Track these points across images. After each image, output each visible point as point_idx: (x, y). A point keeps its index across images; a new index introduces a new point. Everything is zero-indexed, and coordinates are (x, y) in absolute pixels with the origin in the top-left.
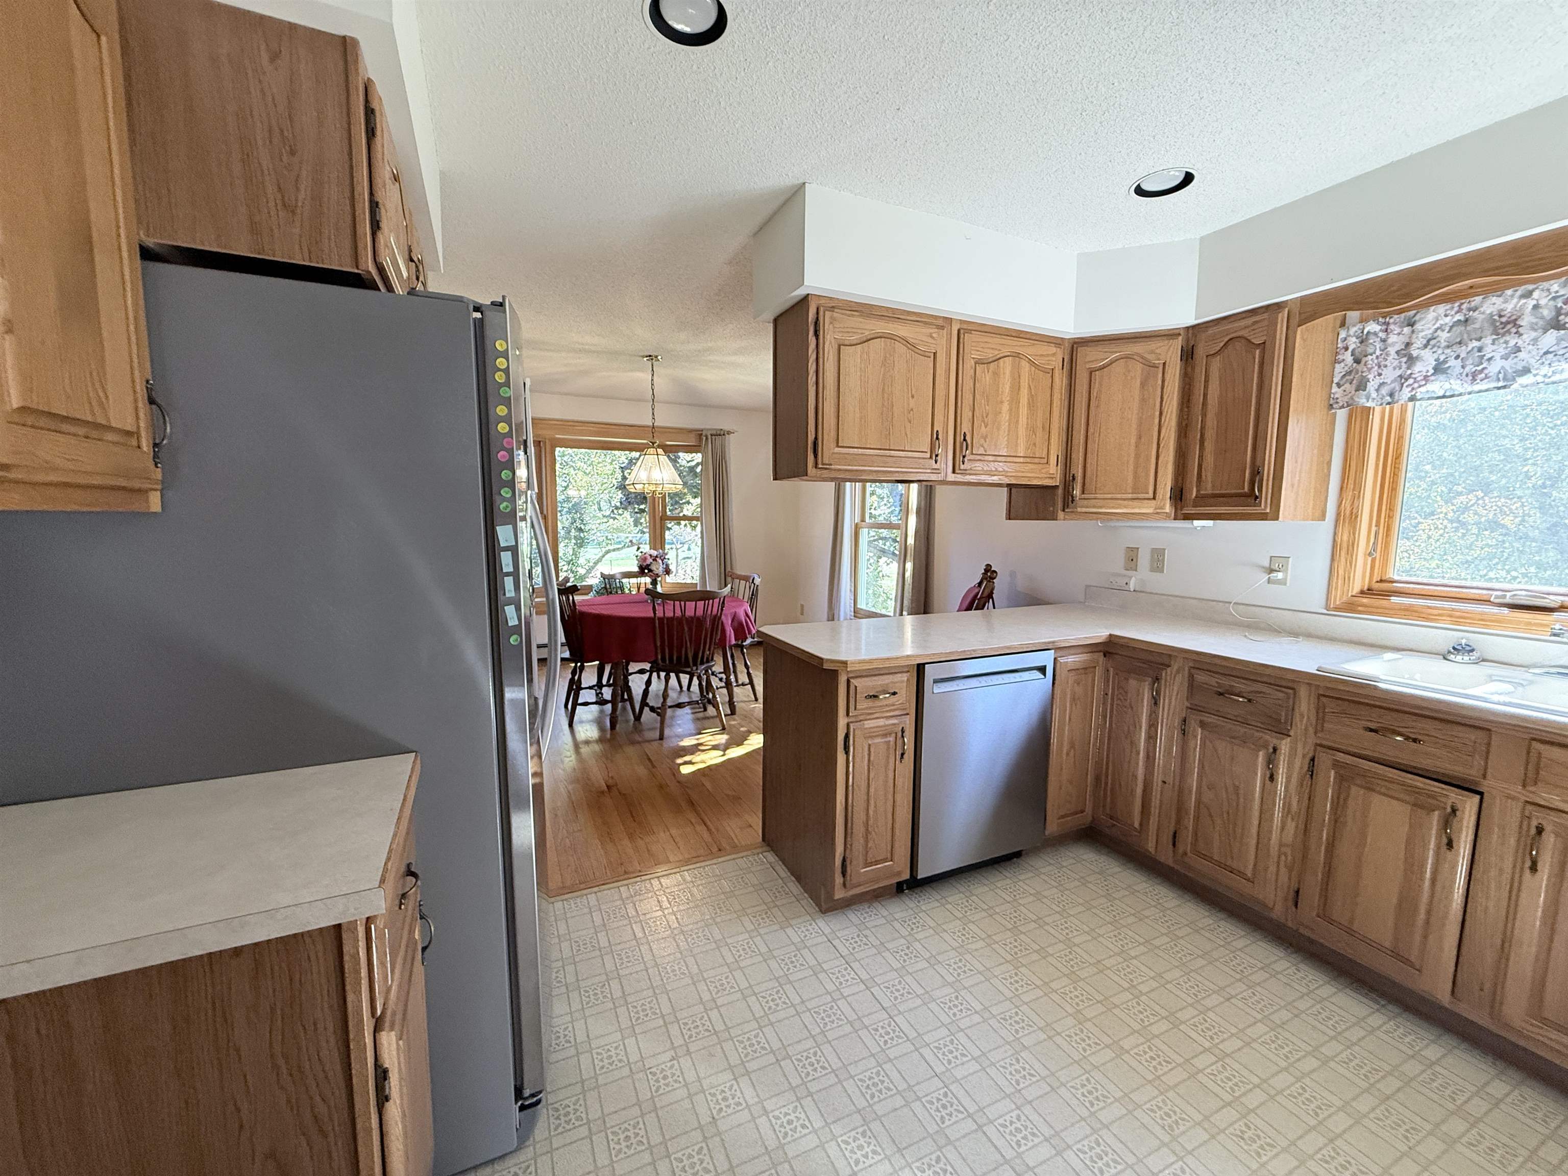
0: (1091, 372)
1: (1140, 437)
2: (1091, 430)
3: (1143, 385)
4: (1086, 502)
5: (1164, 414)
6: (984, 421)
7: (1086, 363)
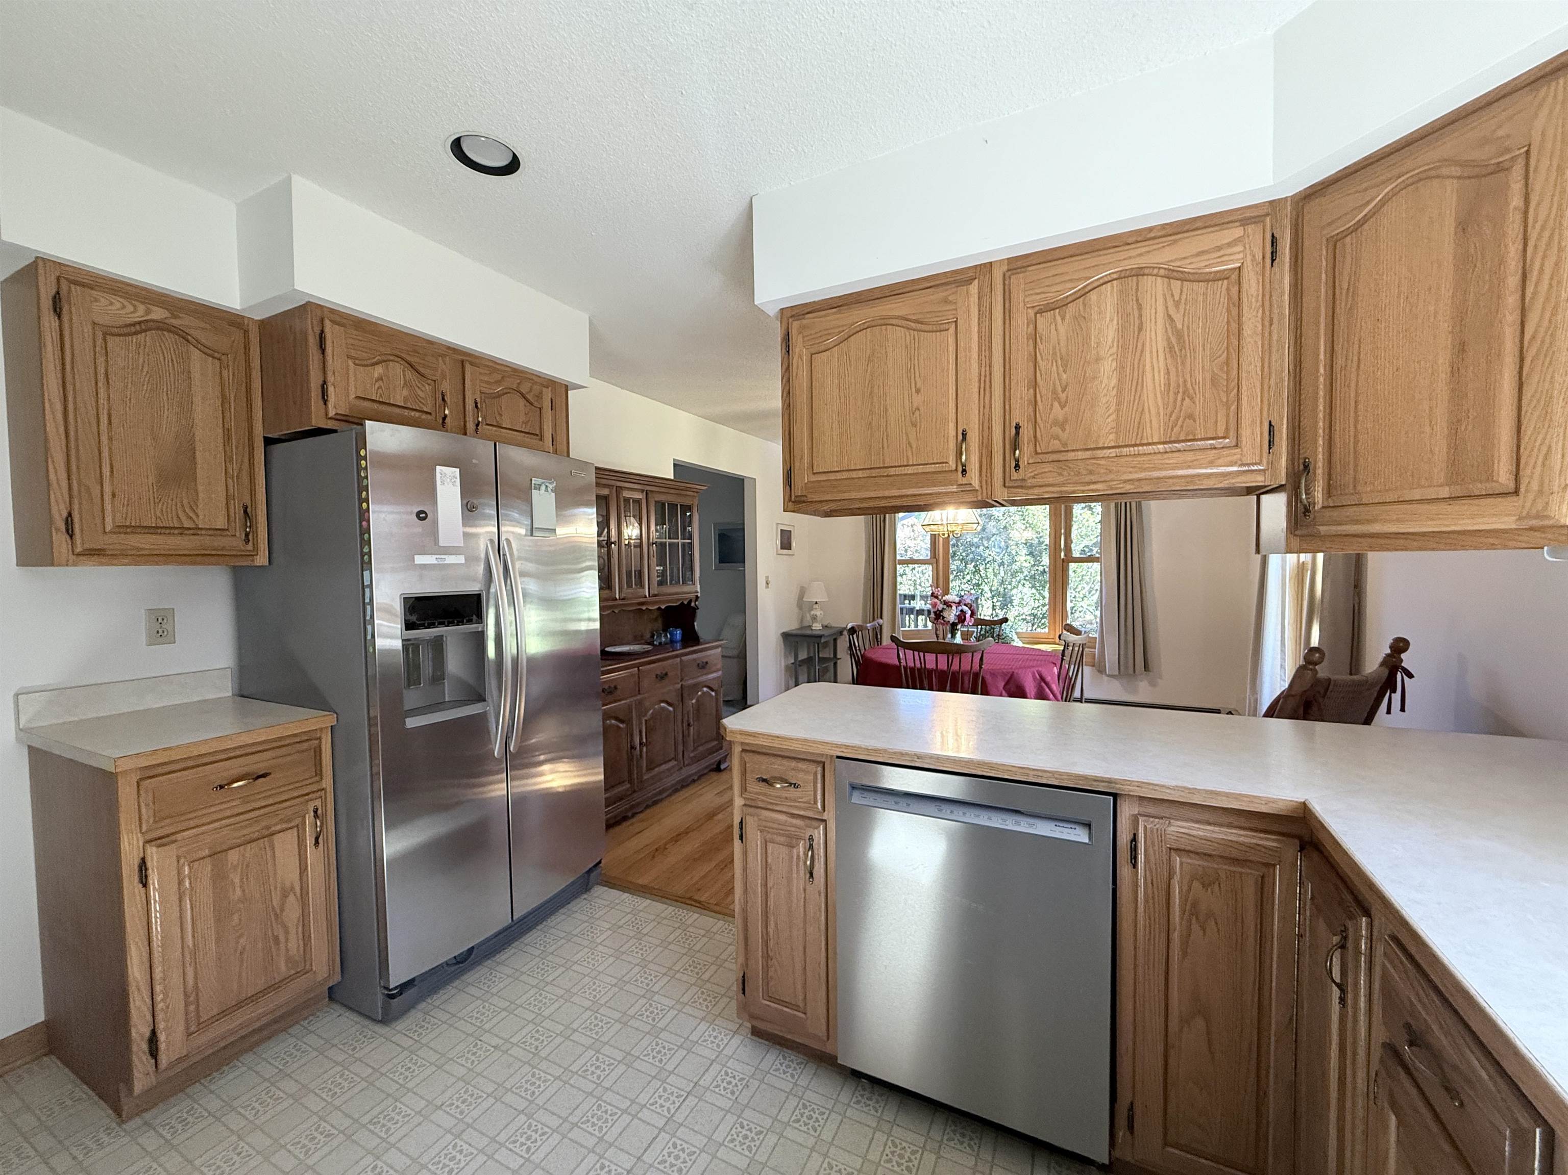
0: (1334, 243)
1: (1461, 348)
2: (1340, 362)
3: (1463, 227)
4: (1335, 513)
5: (1533, 277)
6: (1058, 399)
7: (1323, 228)
